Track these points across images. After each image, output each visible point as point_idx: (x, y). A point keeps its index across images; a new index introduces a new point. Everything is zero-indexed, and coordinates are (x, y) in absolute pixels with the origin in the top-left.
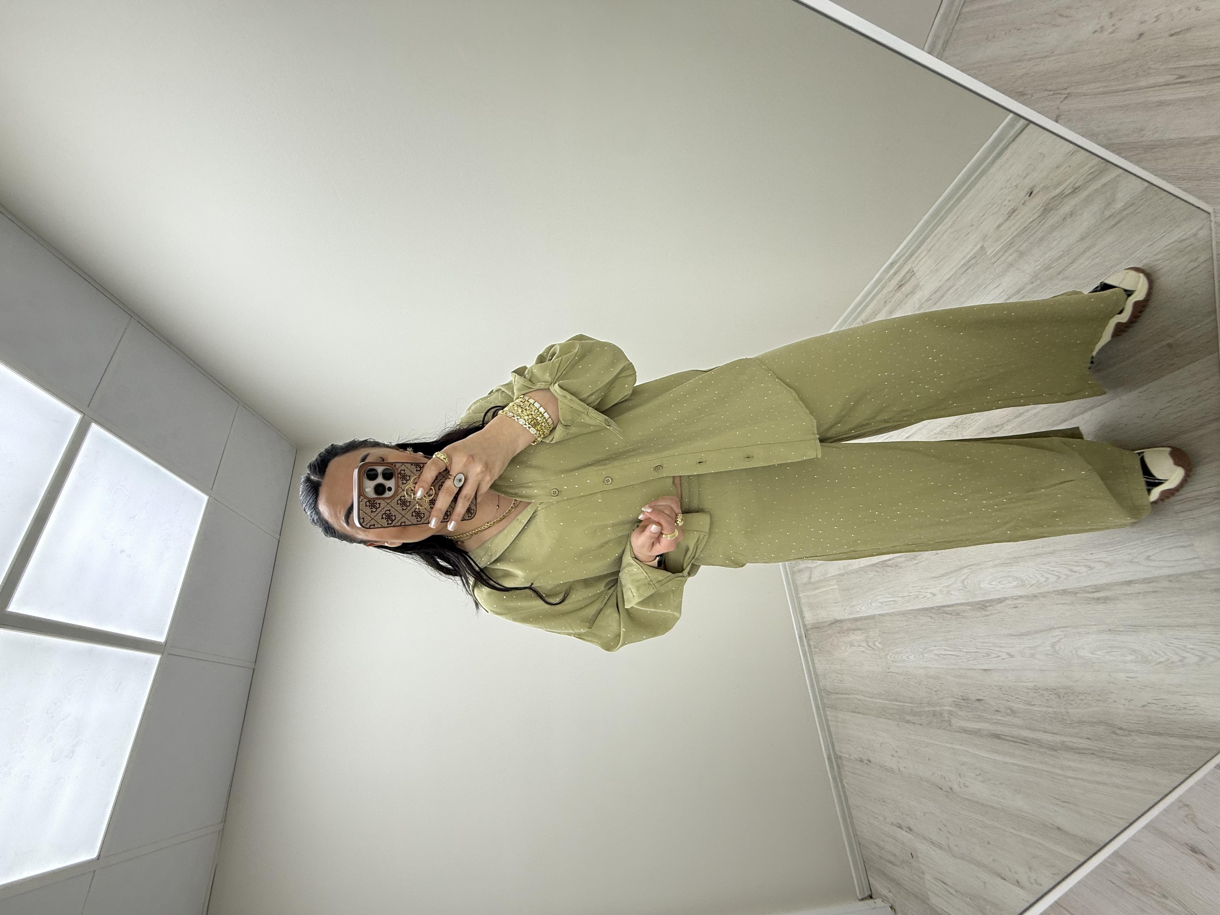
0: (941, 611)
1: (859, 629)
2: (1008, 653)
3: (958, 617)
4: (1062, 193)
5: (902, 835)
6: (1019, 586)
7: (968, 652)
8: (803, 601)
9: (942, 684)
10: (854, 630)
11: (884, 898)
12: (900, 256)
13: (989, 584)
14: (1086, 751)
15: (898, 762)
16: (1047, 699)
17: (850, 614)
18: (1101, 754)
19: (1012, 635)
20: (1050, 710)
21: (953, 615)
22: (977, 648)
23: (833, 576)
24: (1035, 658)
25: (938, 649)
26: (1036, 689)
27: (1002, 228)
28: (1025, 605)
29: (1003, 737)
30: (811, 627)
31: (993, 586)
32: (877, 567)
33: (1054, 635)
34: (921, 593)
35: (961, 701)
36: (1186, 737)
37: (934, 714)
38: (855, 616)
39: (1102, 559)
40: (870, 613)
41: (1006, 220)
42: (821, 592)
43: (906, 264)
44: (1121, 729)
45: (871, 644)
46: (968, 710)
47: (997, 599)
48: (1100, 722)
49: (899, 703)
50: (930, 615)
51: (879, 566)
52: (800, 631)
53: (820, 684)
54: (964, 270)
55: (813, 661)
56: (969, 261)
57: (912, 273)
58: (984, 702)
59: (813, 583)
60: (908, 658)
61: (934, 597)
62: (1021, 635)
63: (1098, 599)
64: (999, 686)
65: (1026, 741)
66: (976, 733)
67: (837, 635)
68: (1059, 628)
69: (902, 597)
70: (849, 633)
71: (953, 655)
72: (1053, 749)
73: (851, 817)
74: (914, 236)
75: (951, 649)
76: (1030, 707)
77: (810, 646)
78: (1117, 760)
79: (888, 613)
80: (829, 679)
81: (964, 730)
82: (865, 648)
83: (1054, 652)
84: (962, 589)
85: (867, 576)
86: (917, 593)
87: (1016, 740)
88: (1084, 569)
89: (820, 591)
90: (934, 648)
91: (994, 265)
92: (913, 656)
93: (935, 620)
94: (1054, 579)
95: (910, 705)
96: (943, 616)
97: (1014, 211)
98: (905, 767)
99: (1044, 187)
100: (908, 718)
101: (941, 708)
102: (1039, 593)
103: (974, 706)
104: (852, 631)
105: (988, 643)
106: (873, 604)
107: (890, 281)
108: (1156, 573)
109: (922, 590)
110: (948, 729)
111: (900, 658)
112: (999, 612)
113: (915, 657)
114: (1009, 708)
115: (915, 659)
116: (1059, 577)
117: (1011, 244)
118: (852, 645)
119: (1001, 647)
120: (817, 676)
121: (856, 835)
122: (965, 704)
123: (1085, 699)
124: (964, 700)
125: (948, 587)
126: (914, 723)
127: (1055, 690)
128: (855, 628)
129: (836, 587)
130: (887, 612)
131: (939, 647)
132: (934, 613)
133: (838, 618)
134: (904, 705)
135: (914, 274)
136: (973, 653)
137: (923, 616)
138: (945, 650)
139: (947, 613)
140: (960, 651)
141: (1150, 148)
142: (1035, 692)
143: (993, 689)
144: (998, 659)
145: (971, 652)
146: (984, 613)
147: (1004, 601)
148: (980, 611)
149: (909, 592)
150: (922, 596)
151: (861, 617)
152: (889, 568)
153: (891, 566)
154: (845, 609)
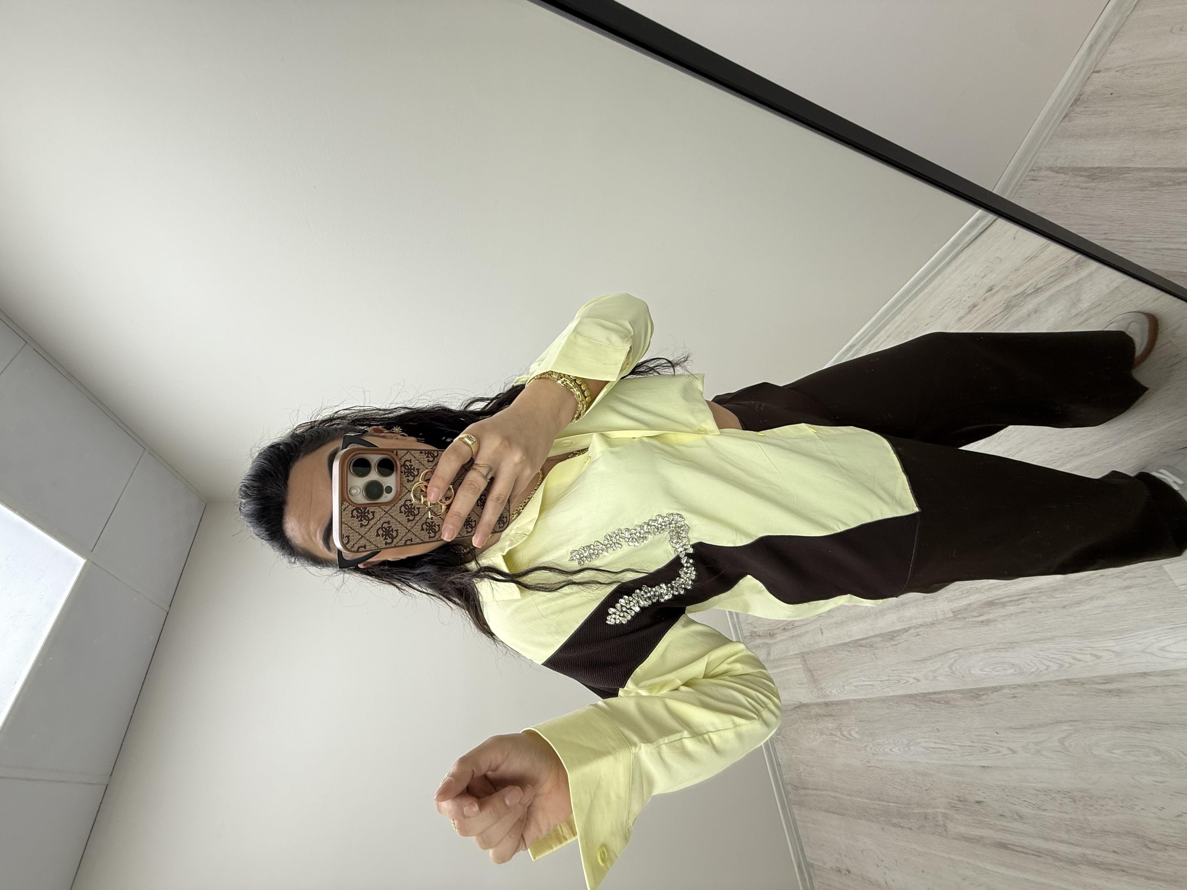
0: (927, 698)
1: (831, 715)
2: (1009, 749)
3: (948, 706)
6: (1016, 674)
7: (962, 746)
9: (934, 781)
10: (825, 716)
13: (981, 670)
14: (1113, 867)
15: (885, 874)
16: (1061, 804)
17: (818, 697)
18: (1133, 872)
19: (1013, 728)
20: (1066, 816)
21: (942, 703)
22: (972, 742)
23: (796, 654)
24: (1042, 755)
25: (926, 742)
26: (1046, 791)
27: (965, 319)
28: (1025, 695)
29: (1012, 847)
31: (985, 673)
32: (849, 646)
33: (1062, 729)
34: (903, 678)
35: (958, 803)
37: (926, 817)
38: (824, 700)
40: (843, 697)
44: (1154, 842)
45: (845, 733)
46: (966, 813)
47: (993, 687)
48: (1128, 833)
49: (883, 803)
50: (914, 702)
53: (785, 776)
58: (984, 804)
60: (892, 751)
61: (920, 683)
62: (1022, 728)
63: (1110, 691)
64: (1001, 785)
65: (1039, 852)
66: (978, 841)
67: (803, 721)
68: (1066, 722)
69: (881, 681)
70: (818, 720)
71: (943, 748)
72: (1072, 862)
75: (940, 742)
76: (1040, 812)
78: (1153, 879)
79: (865, 699)
80: (795, 770)
81: (963, 837)
82: (839, 737)
83: (1063, 749)
84: (950, 676)
86: (898, 677)
87: (1027, 851)
88: (1089, 658)
90: (922, 740)
92: (898, 748)
93: (920, 708)
94: (1055, 667)
95: (896, 805)
96: (930, 704)
97: (975, 306)
98: (893, 880)
99: (1004, 286)
100: (894, 820)
101: (934, 810)
102: (1039, 682)
103: (972, 808)
104: (822, 717)
105: (984, 736)
106: (846, 688)
109: (904, 675)
110: (944, 835)
111: (881, 750)
112: (996, 702)
113: (899, 750)
114: (1016, 812)
115: (899, 752)
116: (1062, 666)
118: (822, 733)
119: (1001, 741)
122: (962, 806)
123: (1106, 805)
124: (960, 801)
125: (934, 671)
126: (902, 827)
127: (1069, 792)
128: (825, 714)
131: (927, 739)
132: (919, 701)
133: (805, 702)
134: (889, 806)
136: (968, 747)
137: (906, 703)
138: (935, 743)
139: (934, 701)
140: (953, 744)
142: (1045, 795)
143: (995, 789)
144: (998, 754)
145: (966, 746)
146: (977, 702)
147: (1000, 690)
148: (973, 700)
149: (889, 676)
150: (905, 682)
151: (832, 702)
152: (863, 648)
153: (866, 647)
154: (812, 691)
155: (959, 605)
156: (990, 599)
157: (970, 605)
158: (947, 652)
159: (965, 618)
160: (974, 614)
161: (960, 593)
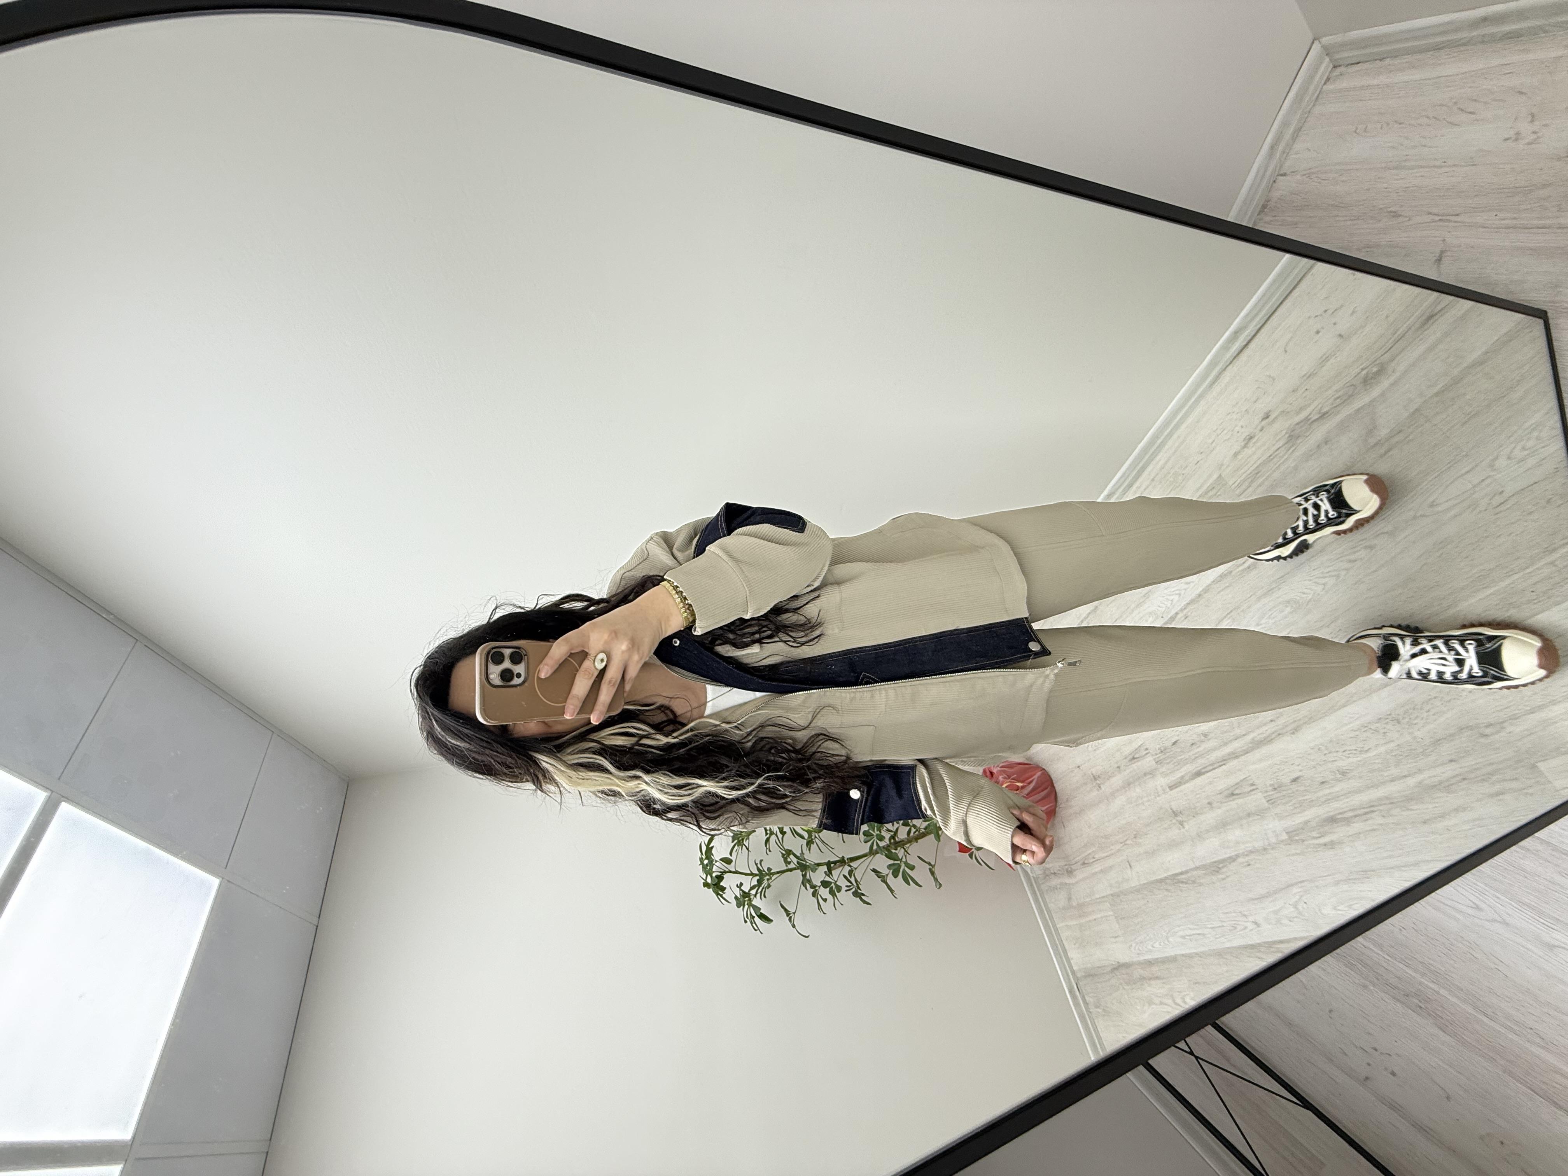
1: (1157, 978)
4: (1306, 420)
8: (1067, 936)
10: (1150, 979)
13: (1335, 908)
23: (1103, 897)
27: (1240, 457)
30: (1083, 974)
32: (1166, 884)
34: (1240, 923)
38: (1146, 957)
40: (1170, 952)
41: (1245, 446)
42: (1091, 923)
45: (1178, 1000)
50: (1257, 954)
51: (1168, 881)
52: (1069, 979)
59: (1077, 909)
67: (1126, 987)
69: (1212, 928)
70: (1142, 985)
77: (1087, 1004)
79: (1197, 954)
82: (1172, 1007)
84: (1296, 917)
86: (1234, 922)
89: (1087, 919)
97: (1251, 438)
99: (1283, 412)
104: (1144, 980)
106: (1171, 939)
109: (1241, 918)
117: (1257, 473)
118: (1150, 1003)
125: (1276, 912)
128: (1150, 976)
129: (1111, 913)
130: (1194, 951)
133: (1123, 961)
137: (1249, 957)
149: (1222, 922)
150: (1243, 927)
151: (1157, 959)
152: (1185, 885)
153: (1186, 883)
154: (1131, 946)
155: (1293, 823)
156: (1331, 814)
157: (1306, 822)
158: (1288, 886)
159: (1303, 841)
160: (1315, 834)
161: (1291, 808)
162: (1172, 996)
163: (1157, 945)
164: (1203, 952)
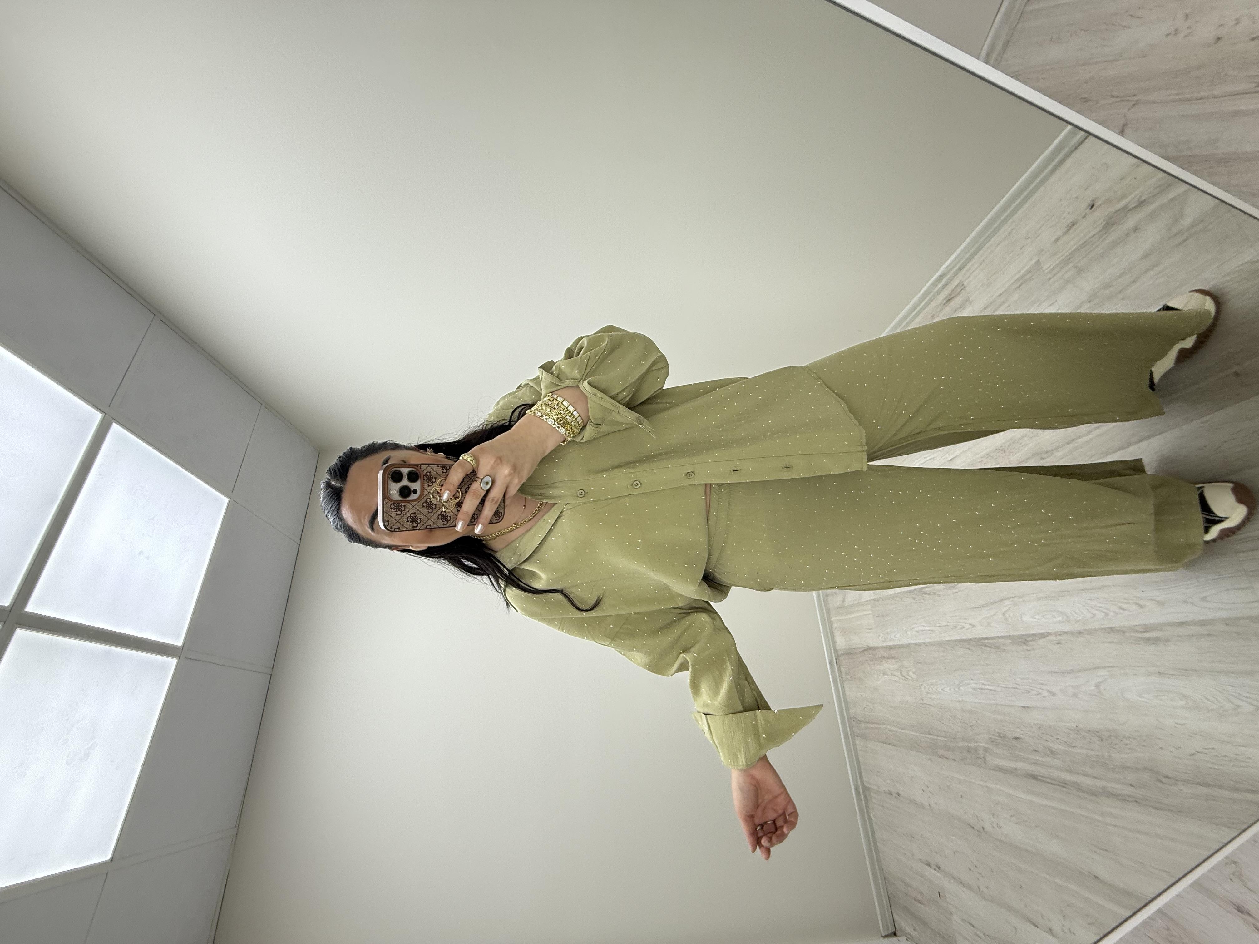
0: (980, 643)
1: (893, 658)
2: (1049, 691)
3: (997, 650)
4: (1125, 207)
5: (929, 872)
6: (1063, 622)
7: (1007, 688)
8: (835, 625)
9: (978, 719)
10: (888, 658)
11: (910, 937)
12: (949, 268)
13: (1032, 617)
14: (1128, 799)
15: (929, 797)
16: (1089, 742)
17: (883, 641)
18: (1144, 803)
19: (1055, 673)
20: (1093, 753)
21: (992, 648)
22: (1017, 684)
23: (867, 601)
24: (1078, 698)
25: (975, 683)
26: (1077, 730)
27: (1059, 243)
28: (1070, 642)
29: (1039, 778)
30: (842, 653)
31: (1036, 620)
32: (914, 594)
33: (1099, 674)
34: (960, 624)
35: (998, 738)
36: (1237, 790)
37: (969, 750)
38: (888, 644)
39: (1153, 598)
40: (905, 641)
41: (1066, 233)
42: (855, 617)
43: (955, 277)
44: (1167, 777)
45: (904, 674)
46: (1005, 748)
47: (1040, 633)
48: (1145, 769)
49: (932, 737)
50: (968, 646)
51: (916, 592)
52: (831, 656)
53: (852, 711)
54: (1018, 285)
55: (843, 687)
56: (1022, 277)
57: (962, 286)
58: (1021, 740)
59: (846, 607)
60: (944, 691)
61: (974, 628)
62: (1063, 673)
63: (1148, 639)
64: (1038, 724)
65: (1065, 784)
66: (1011, 772)
67: (870, 663)
68: (1104, 668)
69: (940, 627)
70: (882, 662)
71: (990, 690)
72: (1093, 793)
73: (877, 851)
74: (965, 248)
75: (989, 683)
76: (1070, 749)
77: (841, 672)
78: (1162, 809)
79: (924, 643)
80: (859, 707)
81: (999, 768)
82: (899, 678)
83: (1099, 692)
84: (1003, 622)
85: (903, 603)
86: (956, 623)
87: (1053, 782)
88: (1134, 607)
89: (852, 615)
90: (972, 681)
91: (1051, 281)
92: (949, 688)
93: (973, 652)
94: (1101, 616)
95: (943, 739)
96: (982, 648)
97: (1073, 224)
98: (936, 803)
99: (1106, 200)
100: (941, 752)
101: (976, 744)
102: (1084, 630)
103: (1011, 744)
104: (886, 659)
105: (1028, 679)
106: (908, 633)
107: (938, 294)
108: (1210, 615)
109: (961, 621)
110: (983, 766)
111: (934, 690)
112: (1042, 648)
113: (950, 690)
115: (950, 692)
116: (1107, 614)
117: (1069, 259)
118: (885, 674)
119: (1042, 684)
120: (846, 702)
121: (882, 870)
122: (1001, 741)
123: (1130, 744)
124: (1000, 737)
125: (989, 618)
126: (947, 758)
127: (1098, 732)
128: (889, 656)
129: (870, 612)
130: (923, 641)
131: (976, 681)
132: (972, 645)
133: (871, 645)
134: (937, 739)
135: (965, 287)
136: (1013, 690)
137: (961, 647)
138: (983, 684)
139: (986, 646)
140: (998, 686)
141: (1225, 160)
142: (1077, 734)
143: (1032, 727)
144: (1038, 696)
145: (1010, 688)
146: (1025, 647)
147: (1047, 636)
148: (1021, 645)
149: (948, 622)
150: (961, 627)
151: (896, 645)
152: (927, 596)
153: (929, 594)
154: (879, 636)
158: (1003, 600)
162: (901, 670)
163: (898, 636)
164: (929, 643)
